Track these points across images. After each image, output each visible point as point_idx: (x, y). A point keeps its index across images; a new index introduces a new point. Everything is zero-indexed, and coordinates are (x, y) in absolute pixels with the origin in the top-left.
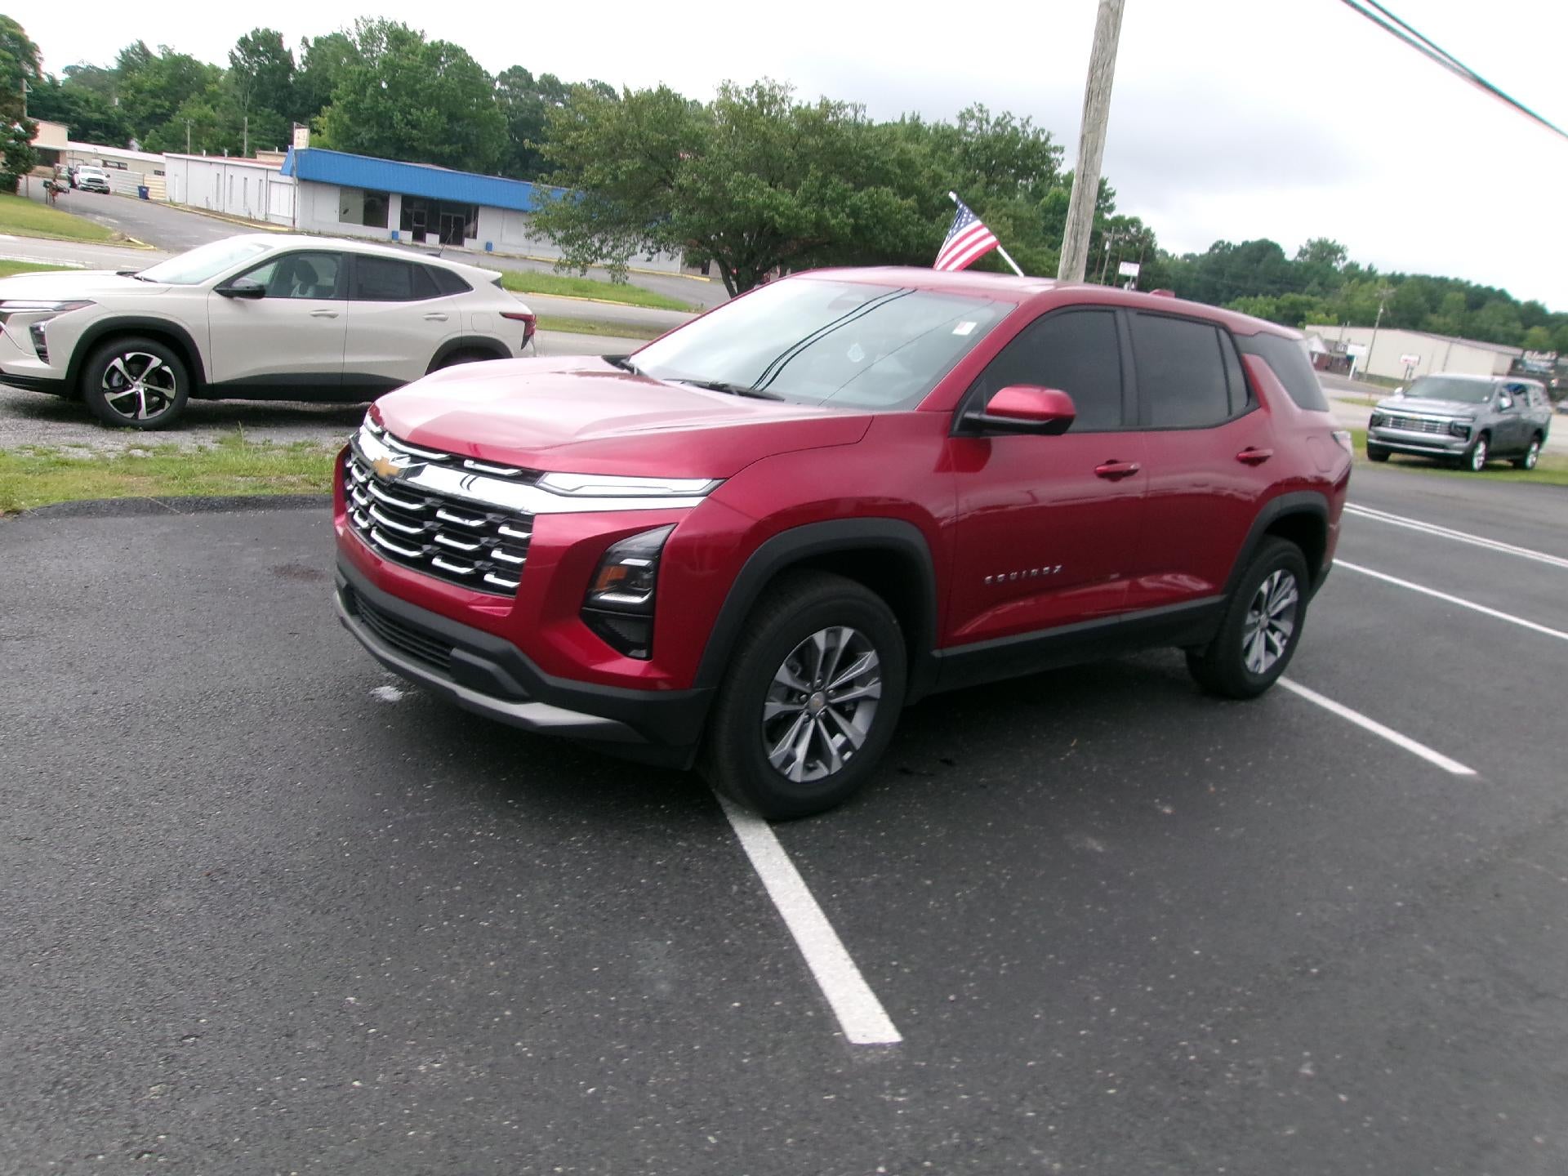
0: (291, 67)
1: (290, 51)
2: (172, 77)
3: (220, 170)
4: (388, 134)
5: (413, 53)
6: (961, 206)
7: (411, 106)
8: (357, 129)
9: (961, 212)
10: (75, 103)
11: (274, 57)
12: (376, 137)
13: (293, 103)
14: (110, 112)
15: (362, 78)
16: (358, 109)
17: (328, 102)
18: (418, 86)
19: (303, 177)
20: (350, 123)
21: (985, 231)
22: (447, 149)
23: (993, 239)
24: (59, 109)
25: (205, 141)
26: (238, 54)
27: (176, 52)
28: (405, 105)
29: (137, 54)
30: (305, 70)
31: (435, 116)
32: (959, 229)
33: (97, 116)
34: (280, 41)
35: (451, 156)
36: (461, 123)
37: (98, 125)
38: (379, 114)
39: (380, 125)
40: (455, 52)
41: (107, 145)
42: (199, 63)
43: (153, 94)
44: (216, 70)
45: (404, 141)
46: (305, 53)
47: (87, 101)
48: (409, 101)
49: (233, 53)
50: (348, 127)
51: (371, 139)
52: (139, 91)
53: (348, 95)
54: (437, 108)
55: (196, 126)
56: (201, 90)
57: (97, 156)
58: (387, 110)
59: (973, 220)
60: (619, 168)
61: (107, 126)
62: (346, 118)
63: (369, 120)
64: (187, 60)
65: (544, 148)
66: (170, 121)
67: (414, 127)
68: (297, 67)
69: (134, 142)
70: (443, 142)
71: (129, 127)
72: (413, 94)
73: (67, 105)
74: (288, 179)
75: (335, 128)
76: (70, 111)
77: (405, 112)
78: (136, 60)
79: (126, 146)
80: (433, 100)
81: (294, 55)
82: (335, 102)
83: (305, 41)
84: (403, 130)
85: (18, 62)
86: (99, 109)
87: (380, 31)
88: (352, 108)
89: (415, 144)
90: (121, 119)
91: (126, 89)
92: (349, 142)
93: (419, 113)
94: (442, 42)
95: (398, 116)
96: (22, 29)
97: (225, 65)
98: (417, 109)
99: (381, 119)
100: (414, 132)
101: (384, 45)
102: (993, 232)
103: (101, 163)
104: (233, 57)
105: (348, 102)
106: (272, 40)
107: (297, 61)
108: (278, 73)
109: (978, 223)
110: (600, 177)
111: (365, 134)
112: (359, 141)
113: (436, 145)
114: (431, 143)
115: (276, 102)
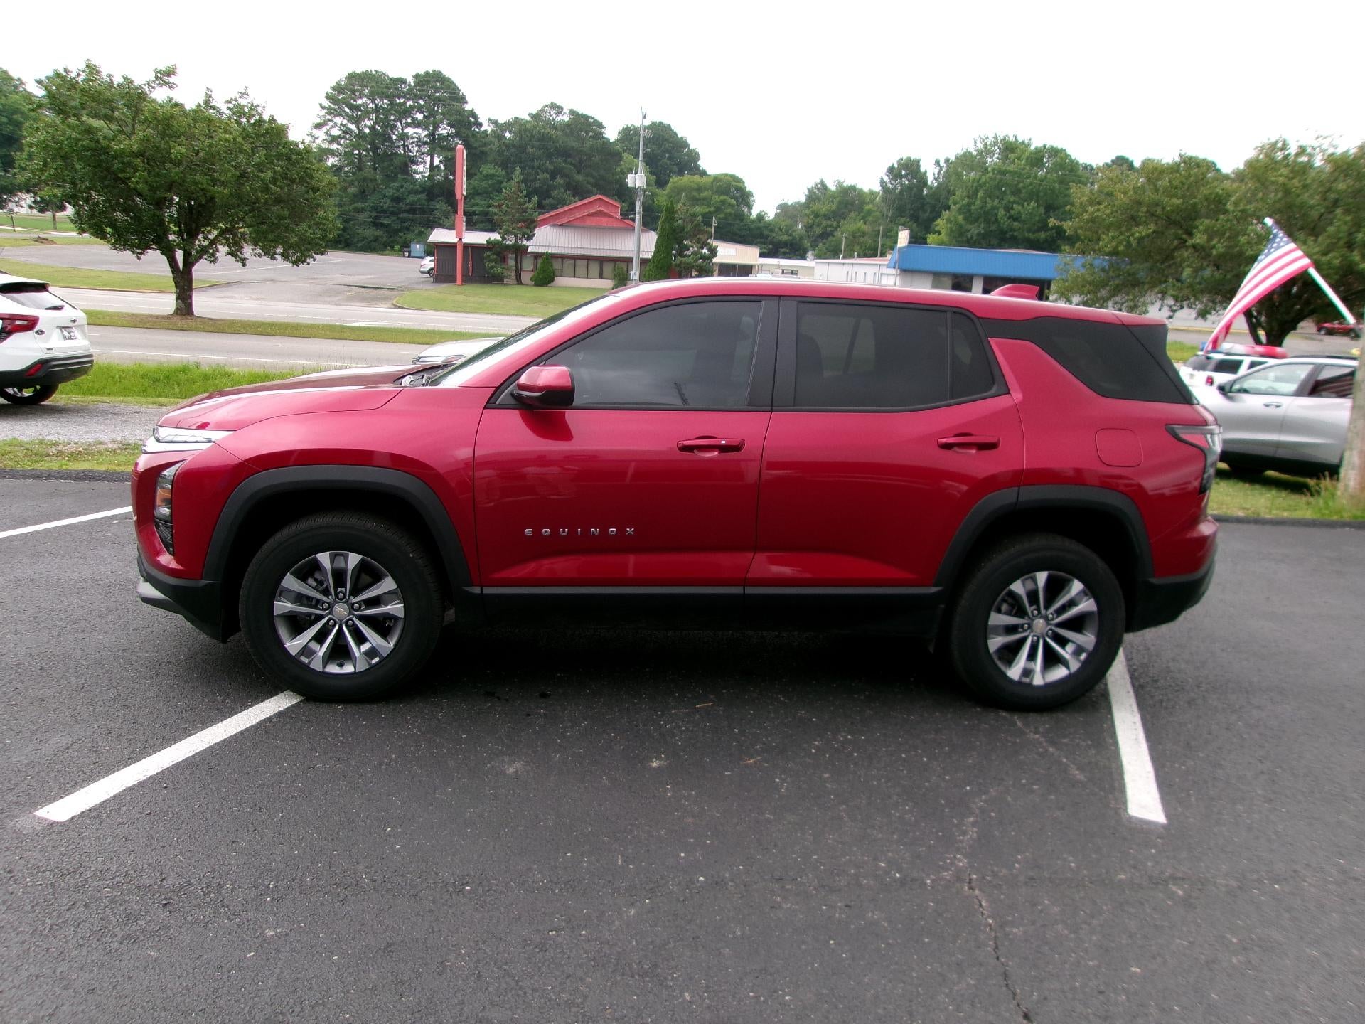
0: (925, 184)
1: (926, 172)
2: (840, 203)
3: (849, 268)
4: (993, 228)
5: (1019, 159)
6: (1275, 231)
7: (1014, 202)
8: (969, 227)
9: (1276, 236)
10: (772, 230)
11: (913, 178)
12: (982, 232)
13: (925, 211)
14: (794, 234)
15: (975, 184)
16: (969, 211)
17: (948, 208)
18: (1021, 185)
19: (904, 267)
20: (963, 222)
21: (1299, 253)
22: (1042, 235)
23: (1306, 261)
24: (761, 236)
25: (857, 248)
26: (886, 179)
27: (845, 185)
28: (1009, 202)
29: (818, 189)
30: (936, 184)
31: (1034, 208)
32: (1269, 253)
33: (785, 238)
34: (918, 166)
35: (1046, 241)
36: (1056, 213)
37: (785, 244)
38: (986, 213)
39: (988, 222)
40: (1055, 152)
41: (790, 258)
42: (861, 190)
43: (826, 217)
44: (872, 193)
45: (1007, 232)
46: (936, 171)
47: (780, 229)
48: (1012, 199)
49: (882, 179)
50: (961, 226)
51: (979, 234)
52: (817, 216)
53: (963, 200)
54: (1037, 202)
55: (851, 237)
56: (860, 209)
57: (779, 266)
58: (994, 208)
59: (1287, 243)
60: (1132, 235)
61: (792, 245)
62: (960, 218)
63: (978, 218)
64: (853, 188)
65: (1067, 225)
66: (833, 236)
67: (1016, 219)
68: (929, 183)
69: (809, 254)
70: (1039, 230)
71: (807, 243)
72: (1016, 192)
73: (766, 232)
74: (892, 271)
75: (951, 228)
76: (767, 236)
77: (1007, 209)
78: (818, 194)
79: (803, 257)
80: (1033, 195)
81: (928, 175)
82: (953, 207)
83: (938, 162)
84: (1004, 222)
85: (738, 205)
86: (787, 233)
87: (995, 144)
88: (966, 211)
89: (1015, 234)
90: (801, 238)
91: (808, 216)
92: (962, 239)
93: (1020, 208)
94: (1045, 146)
95: (1002, 212)
96: (743, 183)
97: (877, 188)
98: (1018, 203)
99: (988, 216)
100: (1016, 224)
101: (996, 156)
102: (1308, 255)
103: (780, 271)
104: (882, 182)
105: (963, 205)
106: (912, 165)
107: (930, 179)
108: (915, 189)
109: (1292, 246)
110: (1114, 244)
111: (974, 230)
112: (969, 236)
113: (1034, 233)
114: (1029, 231)
115: (912, 212)
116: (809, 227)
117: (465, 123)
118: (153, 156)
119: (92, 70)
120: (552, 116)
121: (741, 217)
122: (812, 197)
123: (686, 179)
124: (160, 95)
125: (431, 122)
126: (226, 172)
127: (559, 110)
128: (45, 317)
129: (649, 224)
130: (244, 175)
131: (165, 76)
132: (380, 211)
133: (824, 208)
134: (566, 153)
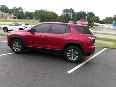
2: (109, 19)
19: (114, 25)
24: (100, 22)
47: (103, 21)
55: (110, 22)
61: (103, 23)
66: (108, 22)
71: (105, 23)
104: (114, 17)
116: (105, 21)
117: (73, 12)
118: (45, 16)
119: (42, 9)
120: (81, 12)
121: (98, 20)
122: (106, 18)
123: (93, 17)
124: (46, 11)
125: (71, 13)
126: (50, 17)
127: (82, 11)
128: (28, 27)
129: (87, 21)
130: (52, 17)
131: (47, 10)
132: (66, 20)
133: (107, 19)
134: (82, 15)
